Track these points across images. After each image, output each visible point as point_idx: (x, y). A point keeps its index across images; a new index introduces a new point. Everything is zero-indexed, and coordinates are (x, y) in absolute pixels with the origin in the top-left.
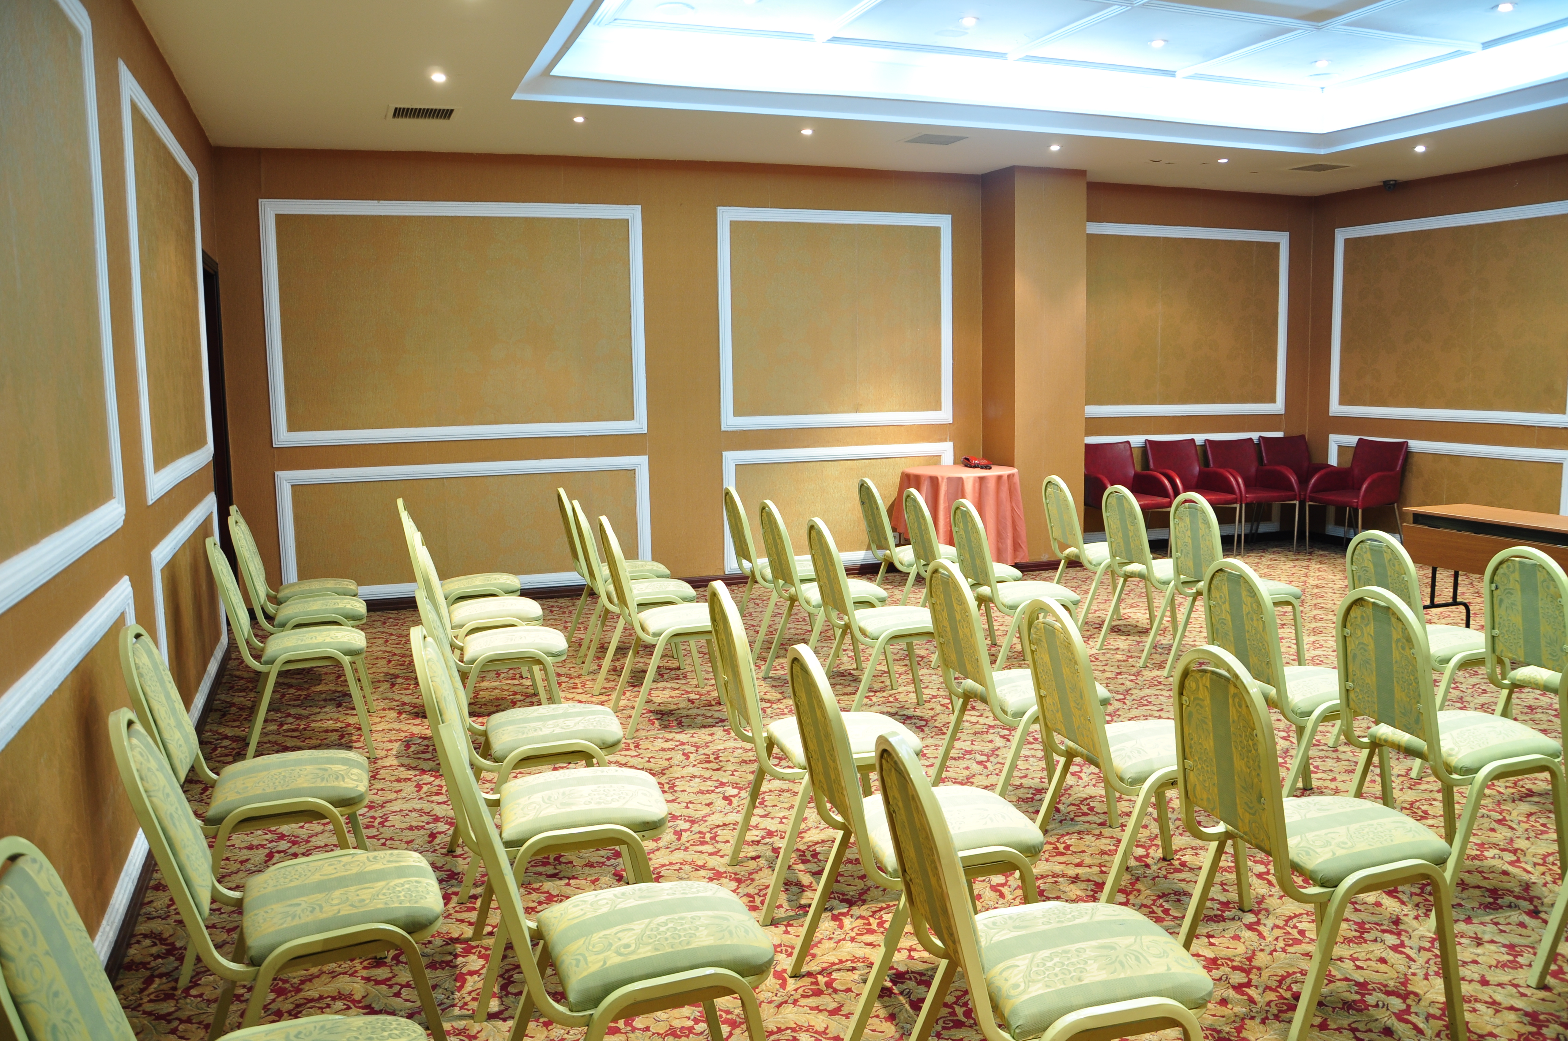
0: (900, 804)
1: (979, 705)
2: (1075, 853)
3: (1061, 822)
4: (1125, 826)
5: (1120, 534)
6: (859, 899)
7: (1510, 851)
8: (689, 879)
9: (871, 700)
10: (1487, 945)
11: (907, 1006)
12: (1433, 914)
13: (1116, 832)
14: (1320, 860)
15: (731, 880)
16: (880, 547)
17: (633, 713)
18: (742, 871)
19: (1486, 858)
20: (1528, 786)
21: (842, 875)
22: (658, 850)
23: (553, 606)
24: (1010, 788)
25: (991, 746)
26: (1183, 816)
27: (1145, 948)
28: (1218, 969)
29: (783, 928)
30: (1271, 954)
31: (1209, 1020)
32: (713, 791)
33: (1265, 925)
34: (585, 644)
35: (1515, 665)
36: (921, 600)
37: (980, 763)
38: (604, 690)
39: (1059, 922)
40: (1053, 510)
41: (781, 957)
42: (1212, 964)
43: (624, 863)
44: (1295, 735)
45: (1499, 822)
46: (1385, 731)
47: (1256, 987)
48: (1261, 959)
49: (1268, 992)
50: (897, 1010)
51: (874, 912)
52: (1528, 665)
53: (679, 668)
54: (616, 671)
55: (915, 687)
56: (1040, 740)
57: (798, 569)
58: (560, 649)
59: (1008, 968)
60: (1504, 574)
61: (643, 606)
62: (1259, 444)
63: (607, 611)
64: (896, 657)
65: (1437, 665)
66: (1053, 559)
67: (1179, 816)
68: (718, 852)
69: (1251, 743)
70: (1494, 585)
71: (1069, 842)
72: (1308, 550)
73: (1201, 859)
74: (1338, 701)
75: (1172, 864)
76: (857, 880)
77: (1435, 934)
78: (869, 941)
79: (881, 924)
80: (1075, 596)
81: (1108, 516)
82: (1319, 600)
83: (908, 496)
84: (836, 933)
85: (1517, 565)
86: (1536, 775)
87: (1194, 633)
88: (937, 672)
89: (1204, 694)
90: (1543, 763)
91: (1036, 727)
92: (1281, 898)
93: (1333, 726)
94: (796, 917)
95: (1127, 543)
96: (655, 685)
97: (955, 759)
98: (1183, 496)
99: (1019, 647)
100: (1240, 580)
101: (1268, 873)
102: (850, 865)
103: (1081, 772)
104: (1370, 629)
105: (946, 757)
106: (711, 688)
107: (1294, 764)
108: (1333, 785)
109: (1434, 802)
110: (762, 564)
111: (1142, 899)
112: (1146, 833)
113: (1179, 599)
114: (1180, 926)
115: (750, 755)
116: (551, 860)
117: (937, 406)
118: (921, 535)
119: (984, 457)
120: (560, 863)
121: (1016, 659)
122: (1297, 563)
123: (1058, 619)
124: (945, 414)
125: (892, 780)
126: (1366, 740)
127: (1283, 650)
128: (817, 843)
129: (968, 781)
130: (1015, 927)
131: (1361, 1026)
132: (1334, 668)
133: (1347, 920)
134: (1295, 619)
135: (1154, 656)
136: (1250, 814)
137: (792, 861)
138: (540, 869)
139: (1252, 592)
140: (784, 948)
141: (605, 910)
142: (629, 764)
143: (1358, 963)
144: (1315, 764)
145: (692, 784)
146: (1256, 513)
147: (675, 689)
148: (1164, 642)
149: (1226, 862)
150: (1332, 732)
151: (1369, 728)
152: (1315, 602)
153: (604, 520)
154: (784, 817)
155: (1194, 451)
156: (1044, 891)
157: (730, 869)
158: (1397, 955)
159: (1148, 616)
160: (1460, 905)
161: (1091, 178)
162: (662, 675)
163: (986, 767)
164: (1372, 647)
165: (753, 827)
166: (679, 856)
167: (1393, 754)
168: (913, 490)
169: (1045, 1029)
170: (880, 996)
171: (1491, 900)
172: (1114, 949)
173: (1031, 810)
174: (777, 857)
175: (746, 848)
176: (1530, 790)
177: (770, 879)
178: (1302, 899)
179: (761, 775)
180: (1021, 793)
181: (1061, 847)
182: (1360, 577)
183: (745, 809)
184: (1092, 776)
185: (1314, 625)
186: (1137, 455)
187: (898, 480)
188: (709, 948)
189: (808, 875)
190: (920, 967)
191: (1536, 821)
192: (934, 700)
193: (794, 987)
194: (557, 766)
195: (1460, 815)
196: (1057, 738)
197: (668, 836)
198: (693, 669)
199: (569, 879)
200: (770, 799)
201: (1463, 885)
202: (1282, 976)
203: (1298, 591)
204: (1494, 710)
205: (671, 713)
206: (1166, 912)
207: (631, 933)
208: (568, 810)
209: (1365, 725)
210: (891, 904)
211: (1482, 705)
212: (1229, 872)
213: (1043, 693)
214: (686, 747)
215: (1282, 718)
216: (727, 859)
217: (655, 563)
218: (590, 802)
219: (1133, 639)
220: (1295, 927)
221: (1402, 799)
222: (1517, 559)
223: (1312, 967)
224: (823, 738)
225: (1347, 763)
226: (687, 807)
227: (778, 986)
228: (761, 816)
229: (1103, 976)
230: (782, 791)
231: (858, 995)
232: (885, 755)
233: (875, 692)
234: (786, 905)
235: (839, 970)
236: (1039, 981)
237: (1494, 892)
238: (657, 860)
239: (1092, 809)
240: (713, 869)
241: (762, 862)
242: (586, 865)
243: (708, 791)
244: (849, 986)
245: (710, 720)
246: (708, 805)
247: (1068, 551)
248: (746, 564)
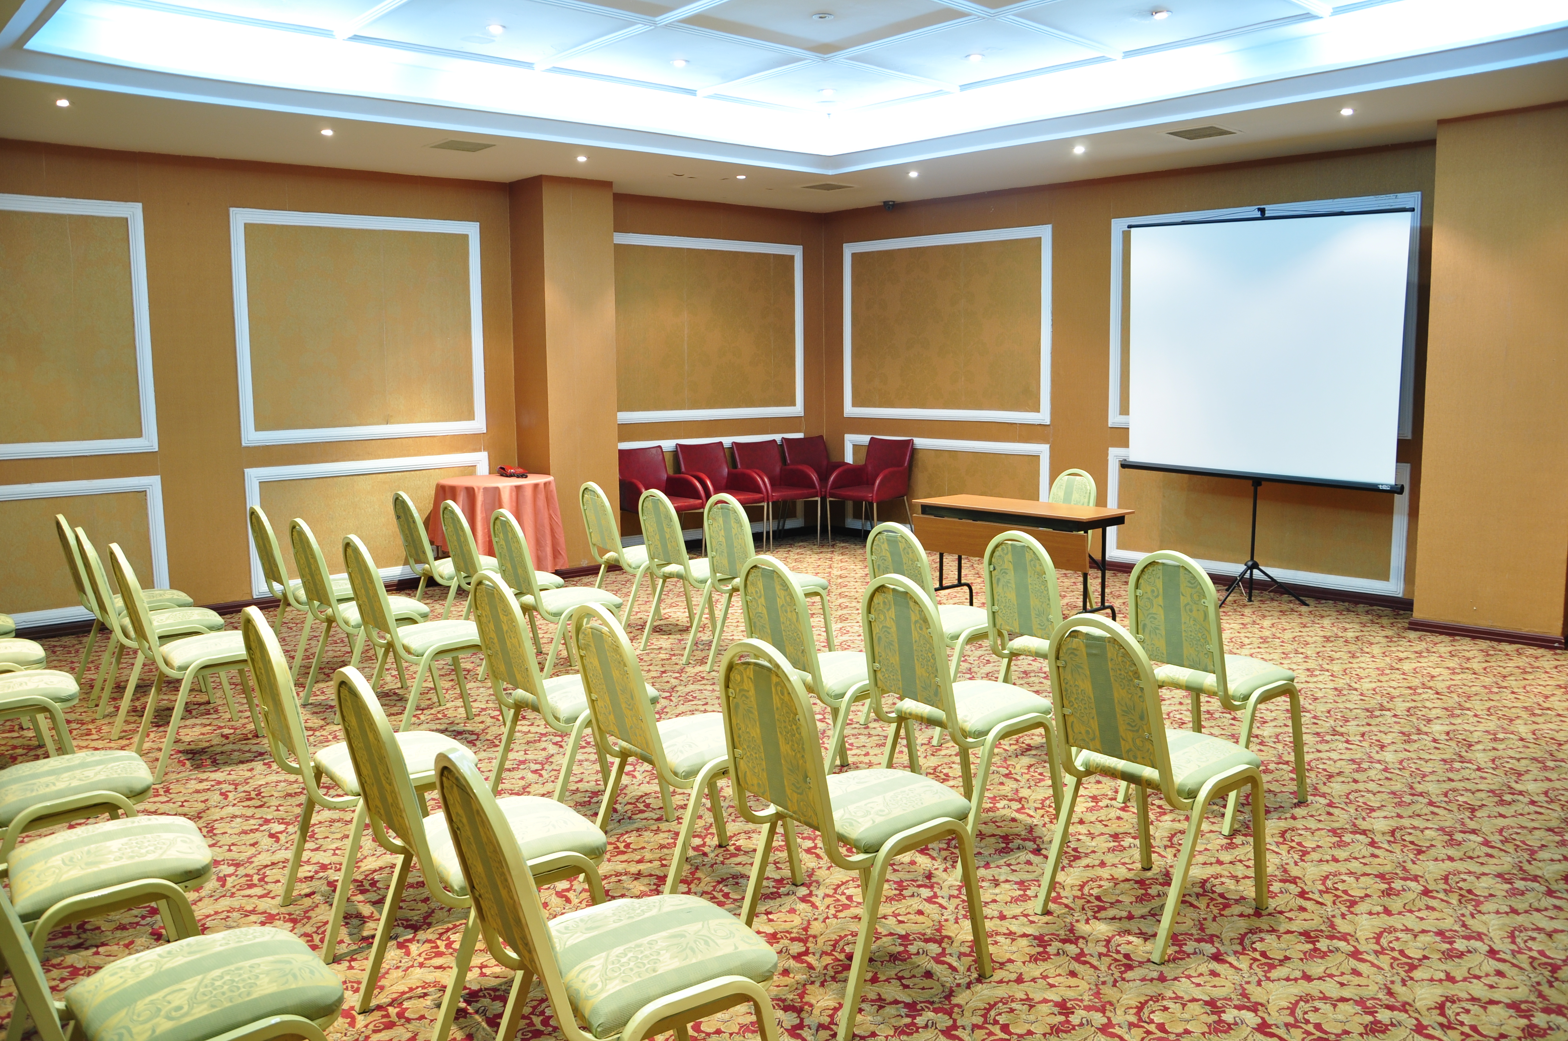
0: (465, 820)
1: (530, 714)
2: (635, 850)
3: (619, 821)
4: (681, 818)
5: (657, 537)
6: (425, 923)
7: (1016, 801)
8: (238, 926)
9: (419, 718)
10: (1003, 885)
11: (484, 1024)
12: (959, 865)
13: (673, 826)
14: (862, 829)
15: (285, 922)
16: (418, 561)
17: (160, 755)
18: (296, 910)
19: (998, 809)
20: (1027, 742)
21: (404, 901)
22: (200, 900)
23: (55, 646)
24: (567, 793)
25: (544, 754)
26: (735, 803)
27: (713, 932)
28: (778, 942)
29: (347, 964)
30: (824, 921)
31: (775, 991)
32: (257, 830)
33: (817, 896)
34: (98, 685)
35: (1012, 636)
36: (464, 613)
37: (535, 772)
38: (124, 734)
39: (629, 918)
40: (591, 516)
41: (348, 994)
42: (773, 938)
43: (163, 920)
44: (830, 717)
45: (1006, 776)
46: (909, 705)
47: (814, 954)
48: (816, 928)
49: (824, 957)
50: (474, 1030)
51: (441, 934)
52: (1022, 635)
53: (208, 703)
54: (137, 712)
55: (464, 702)
56: (593, 743)
57: (334, 588)
58: (71, 693)
59: (585, 969)
60: (1000, 556)
61: (165, 638)
62: (782, 445)
63: (122, 647)
64: (442, 672)
65: (948, 641)
66: (593, 564)
67: (731, 804)
68: (269, 893)
69: (794, 727)
70: (992, 567)
71: (628, 841)
72: (831, 543)
73: (754, 842)
74: (867, 682)
75: (728, 850)
76: (420, 904)
77: (961, 882)
78: (438, 964)
79: (449, 946)
80: (617, 600)
81: (646, 519)
82: (844, 589)
83: (446, 508)
84: (403, 961)
85: (1010, 547)
86: (1033, 731)
87: (732, 628)
88: (484, 684)
89: (749, 685)
90: (1039, 720)
91: (589, 731)
92: (829, 868)
93: (863, 705)
94: (360, 950)
95: (664, 546)
96: (183, 723)
97: (509, 770)
98: (714, 498)
99: (564, 654)
100: (773, 575)
101: (815, 847)
102: (411, 889)
103: (634, 771)
104: (892, 613)
105: (501, 769)
106: (247, 720)
107: (831, 744)
108: (866, 759)
109: (953, 765)
110: (295, 586)
111: (703, 887)
112: (701, 823)
113: (715, 596)
114: (741, 907)
115: (295, 788)
116: (74, 929)
117: (470, 416)
118: (461, 547)
119: (520, 466)
120: (85, 931)
121: (564, 666)
122: (821, 555)
123: (605, 623)
124: (478, 424)
125: (455, 797)
126: (893, 715)
127: (815, 637)
128: (375, 871)
129: (524, 791)
130: (587, 929)
131: (906, 974)
132: (861, 651)
133: (888, 881)
134: (823, 608)
135: (696, 653)
136: (798, 793)
137: (350, 892)
138: (60, 941)
139: (785, 586)
140: (349, 985)
141: (149, 973)
142: (159, 812)
143: (900, 918)
144: (850, 741)
145: (233, 824)
146: (782, 511)
147: (205, 726)
148: (704, 638)
149: (778, 842)
150: (863, 711)
151: (894, 704)
152: (840, 591)
153: (116, 548)
154: (337, 849)
155: (722, 454)
156: (608, 891)
157: (283, 910)
158: (932, 906)
159: (687, 614)
160: (980, 853)
161: (616, 189)
162: (190, 712)
163: (541, 775)
164: (894, 629)
165: (305, 862)
166: (225, 904)
167: (916, 726)
168: (450, 502)
169: (625, 1023)
170: (456, 1019)
171: (1004, 845)
172: (684, 936)
173: (589, 813)
174: (334, 891)
175: (298, 885)
176: (1029, 745)
177: (328, 915)
178: (849, 866)
179: (310, 806)
180: (578, 797)
181: (621, 846)
182: (879, 566)
183: (295, 844)
184: (646, 774)
185: (840, 613)
186: (669, 459)
187: (433, 493)
188: (272, 995)
189: (368, 905)
190: (493, 983)
191: (1035, 772)
192: (484, 713)
193: (364, 1023)
194: (73, 823)
195: (975, 774)
196: (611, 739)
197: (211, 884)
198: (225, 702)
199: (97, 947)
200: (320, 832)
201: (981, 835)
202: (836, 940)
203: (824, 582)
204: (997, 678)
205: (203, 751)
206: (726, 895)
207: (182, 994)
208: (95, 869)
209: (890, 702)
210: (458, 923)
211: (987, 674)
212: (781, 851)
213: (594, 696)
214: (223, 786)
215: (818, 701)
216: (279, 900)
217: (175, 592)
218: (121, 858)
219: (674, 638)
220: (843, 894)
221: (926, 765)
222: (1010, 542)
223: (861, 928)
224: (377, 761)
225: (877, 738)
226: (230, 850)
227: (347, 1025)
228: (312, 850)
229: (676, 964)
230: (333, 821)
231: (432, 1021)
232: (446, 773)
233: (423, 710)
234: (347, 940)
235: (410, 998)
236: (615, 978)
237: (1006, 838)
238: (200, 911)
239: (648, 806)
240: (265, 912)
241: (318, 898)
242: (117, 929)
243: (251, 830)
244: (422, 1013)
245: (248, 755)
246: (253, 845)
247: (607, 556)
248: (277, 586)
